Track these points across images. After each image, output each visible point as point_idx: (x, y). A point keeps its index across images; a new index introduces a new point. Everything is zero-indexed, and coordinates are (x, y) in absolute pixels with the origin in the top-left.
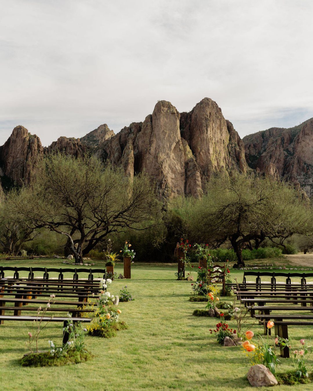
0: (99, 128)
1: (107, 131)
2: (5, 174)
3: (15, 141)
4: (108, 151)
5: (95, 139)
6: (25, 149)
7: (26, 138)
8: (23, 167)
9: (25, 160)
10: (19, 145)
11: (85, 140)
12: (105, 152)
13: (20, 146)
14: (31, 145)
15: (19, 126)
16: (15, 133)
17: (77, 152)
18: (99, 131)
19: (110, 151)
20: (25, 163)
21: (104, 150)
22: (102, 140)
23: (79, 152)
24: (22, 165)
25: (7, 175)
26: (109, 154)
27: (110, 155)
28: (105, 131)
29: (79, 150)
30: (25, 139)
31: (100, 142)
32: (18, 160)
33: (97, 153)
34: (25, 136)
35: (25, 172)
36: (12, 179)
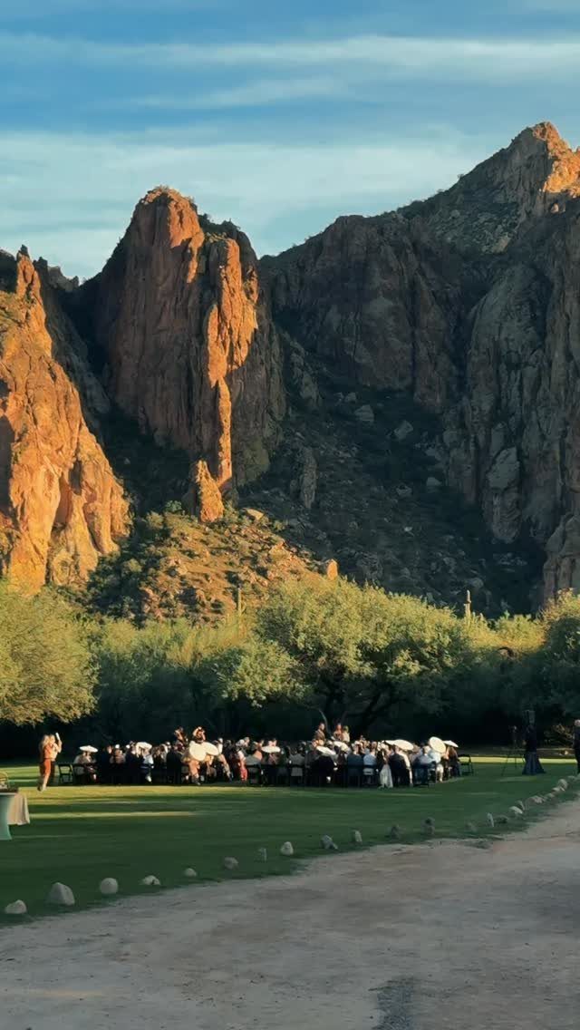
0: (516, 142)
1: (556, 158)
2: (114, 405)
3: (146, 260)
4: (552, 273)
5: (500, 199)
6: (190, 293)
7: (190, 240)
8: (189, 371)
9: (194, 339)
10: (163, 272)
11: (452, 206)
12: (540, 276)
13: (170, 279)
14: (211, 270)
15: (159, 189)
16: (144, 222)
17: (413, 284)
18: (517, 160)
19: (561, 274)
20: (193, 353)
21: (533, 266)
22: (533, 204)
23: (423, 283)
24: (182, 361)
25: (122, 405)
26: (556, 287)
27: (562, 291)
28: (545, 156)
29: (424, 275)
30: (186, 248)
31: (522, 211)
32: (164, 338)
33: (504, 284)
34: (185, 236)
35: (196, 390)
36: (147, 423)
